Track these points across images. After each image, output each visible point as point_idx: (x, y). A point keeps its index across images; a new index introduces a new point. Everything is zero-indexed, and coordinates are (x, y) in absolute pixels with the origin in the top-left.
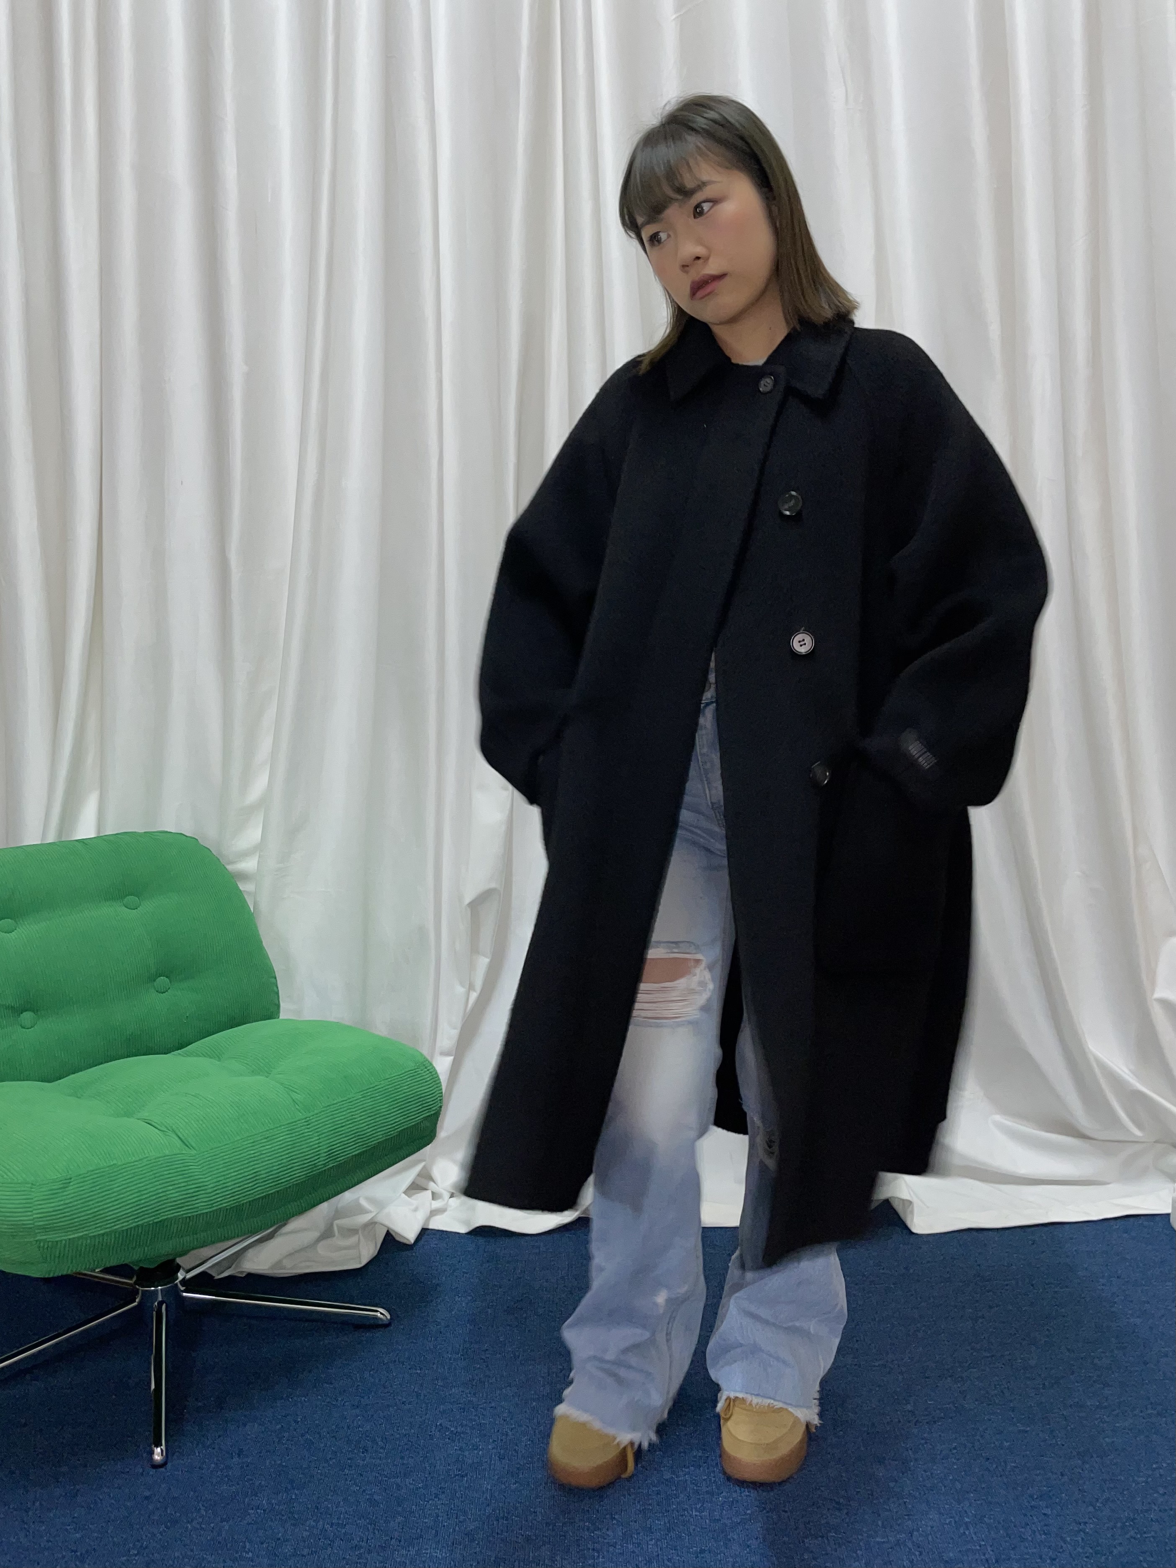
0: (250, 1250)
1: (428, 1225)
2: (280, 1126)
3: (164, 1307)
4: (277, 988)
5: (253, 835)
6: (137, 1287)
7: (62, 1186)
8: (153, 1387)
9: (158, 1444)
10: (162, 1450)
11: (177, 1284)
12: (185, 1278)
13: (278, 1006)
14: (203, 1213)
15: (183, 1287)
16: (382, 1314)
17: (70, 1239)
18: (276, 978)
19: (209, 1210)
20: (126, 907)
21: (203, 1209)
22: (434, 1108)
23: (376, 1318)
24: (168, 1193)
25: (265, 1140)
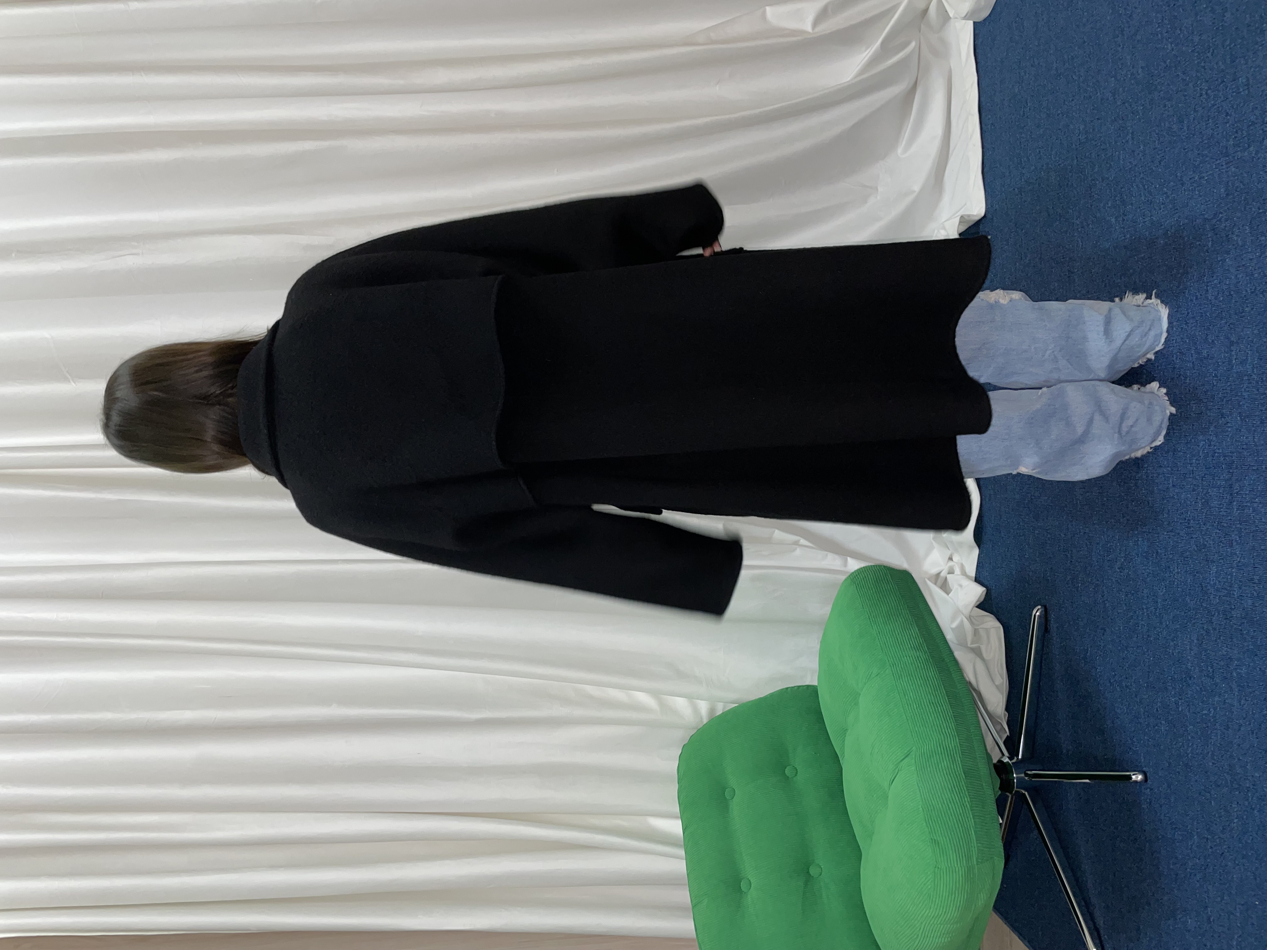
0: (989, 708)
1: (972, 577)
2: (896, 685)
3: (1029, 772)
4: (795, 686)
5: (680, 703)
6: (1014, 792)
7: (937, 845)
8: (1087, 781)
9: (1129, 777)
10: (1133, 775)
11: (1012, 763)
12: (1008, 757)
13: (808, 686)
14: (959, 742)
15: (1014, 759)
16: (1037, 612)
17: (977, 840)
18: (788, 688)
19: (957, 738)
20: (733, 798)
21: (956, 741)
22: (885, 571)
23: (1040, 616)
24: (944, 768)
25: (906, 696)
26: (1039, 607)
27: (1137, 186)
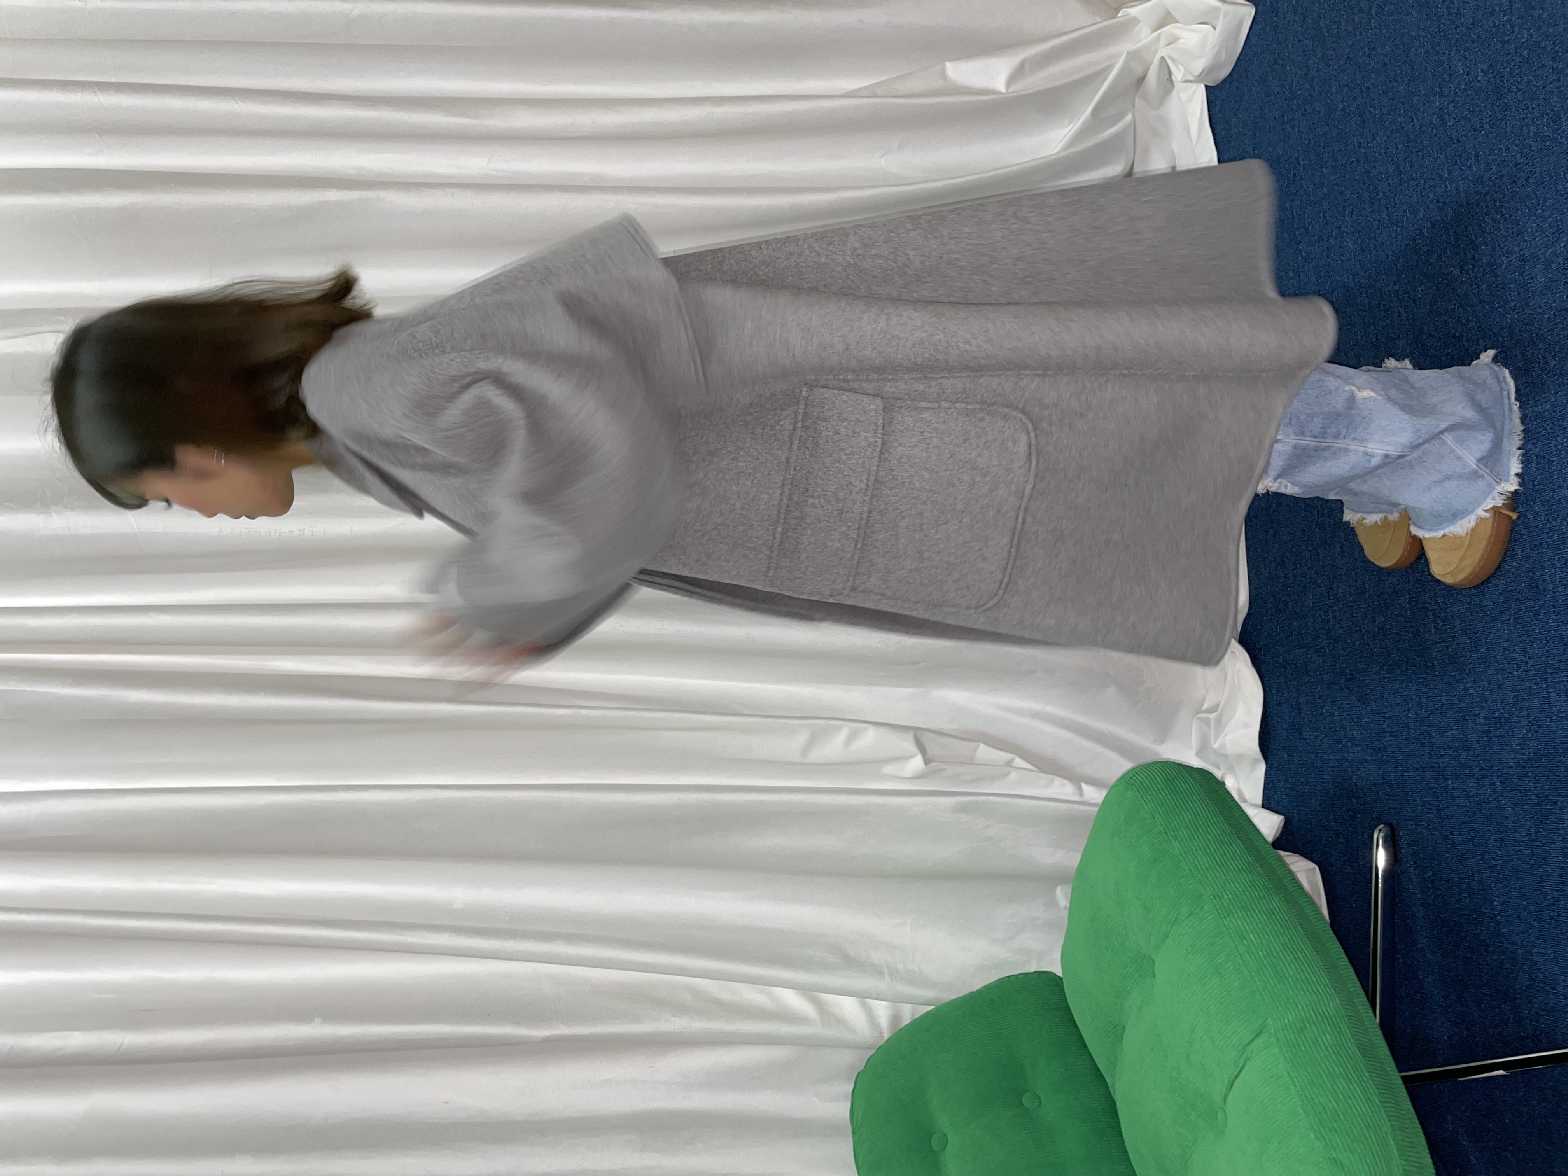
5: (849, 1009)
7: (1339, 1168)
8: (1501, 1072)
24: (1327, 1044)
26: (1382, 826)
27: (1493, 219)
